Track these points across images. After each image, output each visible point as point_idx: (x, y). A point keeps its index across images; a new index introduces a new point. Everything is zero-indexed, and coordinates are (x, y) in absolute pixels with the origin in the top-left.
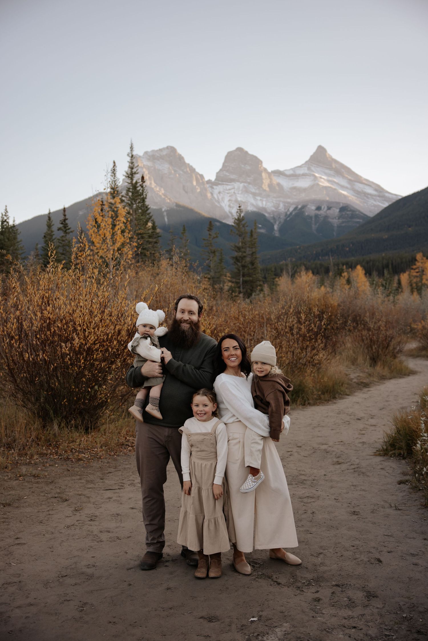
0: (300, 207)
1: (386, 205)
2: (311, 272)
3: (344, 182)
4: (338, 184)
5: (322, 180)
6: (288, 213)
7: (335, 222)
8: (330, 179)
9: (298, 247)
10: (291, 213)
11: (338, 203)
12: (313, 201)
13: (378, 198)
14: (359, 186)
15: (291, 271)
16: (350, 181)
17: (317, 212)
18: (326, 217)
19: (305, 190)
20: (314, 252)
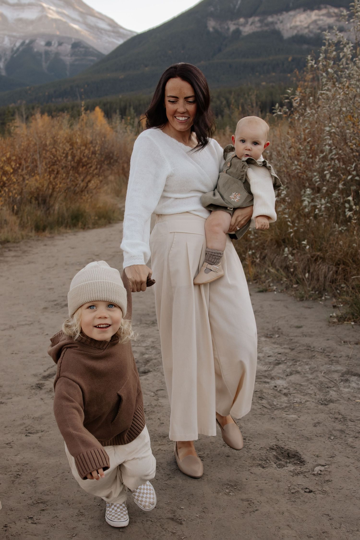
0: (27, 41)
1: (121, 42)
2: (46, 114)
3: (75, 15)
4: (68, 16)
5: (51, 11)
6: (15, 49)
7: (68, 60)
8: (60, 10)
9: (28, 87)
10: (18, 49)
11: (70, 38)
12: (42, 36)
13: (112, 34)
14: (91, 20)
15: (26, 113)
16: (81, 14)
17: (47, 48)
18: (57, 54)
19: (32, 22)
20: (47, 94)
